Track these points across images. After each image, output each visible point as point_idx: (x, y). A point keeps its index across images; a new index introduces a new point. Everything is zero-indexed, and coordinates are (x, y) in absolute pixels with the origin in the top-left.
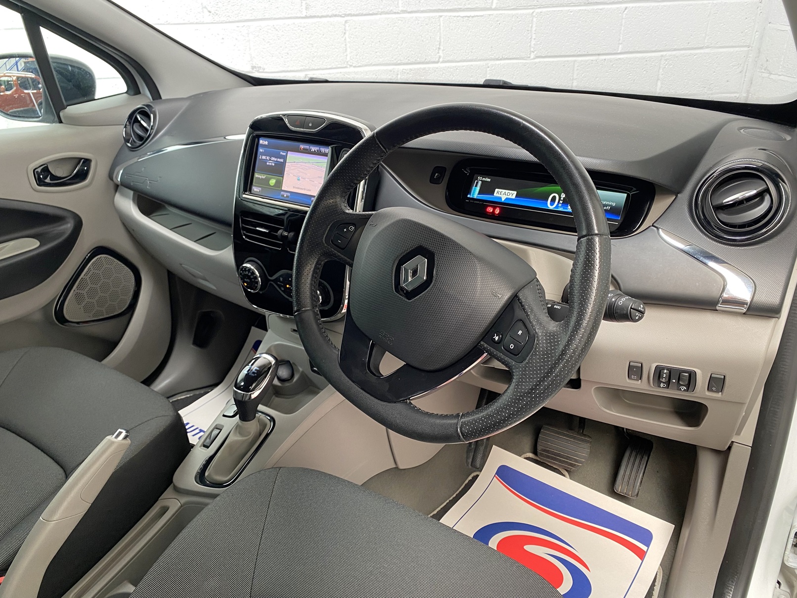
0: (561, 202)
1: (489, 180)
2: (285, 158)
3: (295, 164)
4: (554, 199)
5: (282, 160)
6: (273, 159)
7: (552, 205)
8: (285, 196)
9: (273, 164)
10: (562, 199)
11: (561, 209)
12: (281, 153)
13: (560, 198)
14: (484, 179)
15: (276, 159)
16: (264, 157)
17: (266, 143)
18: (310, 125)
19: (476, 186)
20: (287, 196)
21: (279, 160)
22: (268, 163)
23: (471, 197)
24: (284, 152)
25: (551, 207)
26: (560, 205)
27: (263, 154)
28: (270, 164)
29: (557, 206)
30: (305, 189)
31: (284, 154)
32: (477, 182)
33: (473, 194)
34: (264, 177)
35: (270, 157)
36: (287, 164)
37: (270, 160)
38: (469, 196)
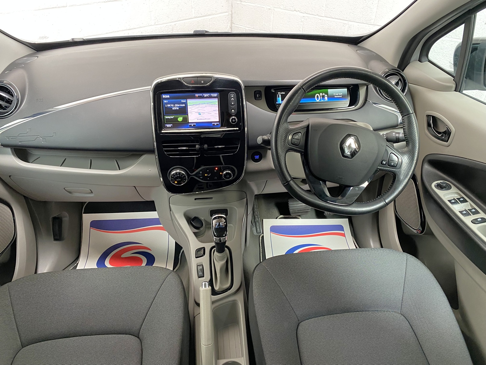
0: (321, 97)
1: (284, 93)
2: (186, 104)
3: (194, 106)
4: (318, 97)
5: (184, 105)
6: (176, 105)
7: (318, 99)
8: (192, 125)
9: (178, 109)
10: (321, 96)
11: (322, 101)
12: (182, 101)
13: (320, 96)
14: (281, 93)
15: (179, 105)
16: (169, 105)
17: (168, 96)
18: (202, 82)
19: (279, 97)
20: (194, 126)
21: (181, 105)
22: (173, 109)
23: (278, 103)
24: (185, 100)
25: (318, 101)
26: (321, 99)
27: (167, 104)
28: (175, 109)
29: (320, 100)
30: (206, 119)
31: (185, 101)
32: (279, 95)
33: (279, 102)
34: (173, 117)
35: (174, 104)
36: (188, 107)
37: (175, 106)
38: (277, 103)
